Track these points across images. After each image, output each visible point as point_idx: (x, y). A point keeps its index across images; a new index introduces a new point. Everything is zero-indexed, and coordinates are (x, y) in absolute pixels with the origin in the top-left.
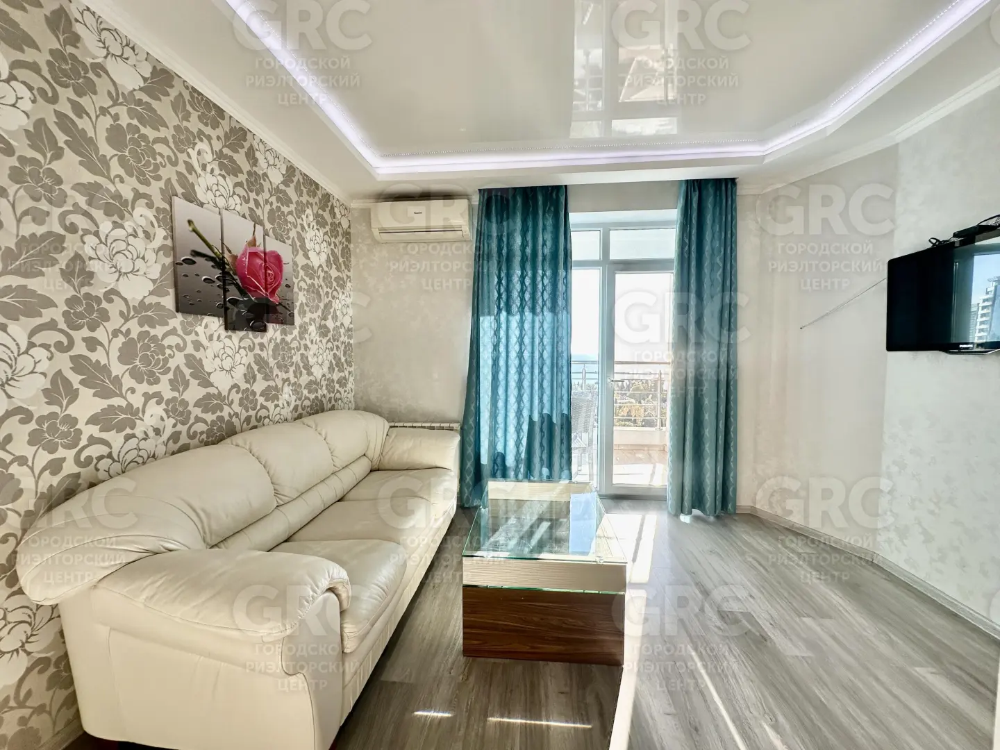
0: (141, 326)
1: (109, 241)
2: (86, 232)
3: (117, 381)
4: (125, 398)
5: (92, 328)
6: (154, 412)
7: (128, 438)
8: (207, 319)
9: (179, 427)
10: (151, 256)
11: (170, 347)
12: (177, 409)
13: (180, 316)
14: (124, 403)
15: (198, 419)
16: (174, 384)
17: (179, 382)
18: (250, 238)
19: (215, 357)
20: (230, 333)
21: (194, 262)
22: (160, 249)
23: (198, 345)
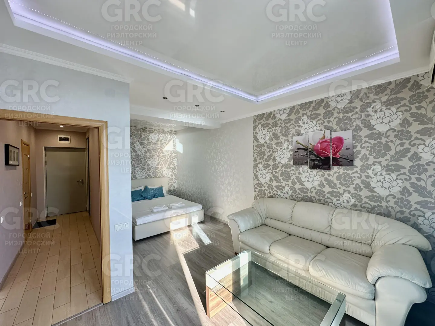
0: (285, 169)
1: (280, 152)
2: (276, 152)
3: (280, 180)
4: (281, 184)
5: (276, 170)
6: (287, 189)
7: (281, 192)
8: (303, 166)
9: (293, 194)
10: (287, 153)
11: (292, 174)
12: (293, 189)
13: (295, 166)
14: (281, 185)
15: (298, 193)
16: (292, 183)
17: (294, 182)
18: (322, 136)
19: (306, 177)
20: (312, 170)
21: (298, 151)
22: (290, 151)
23: (300, 173)
